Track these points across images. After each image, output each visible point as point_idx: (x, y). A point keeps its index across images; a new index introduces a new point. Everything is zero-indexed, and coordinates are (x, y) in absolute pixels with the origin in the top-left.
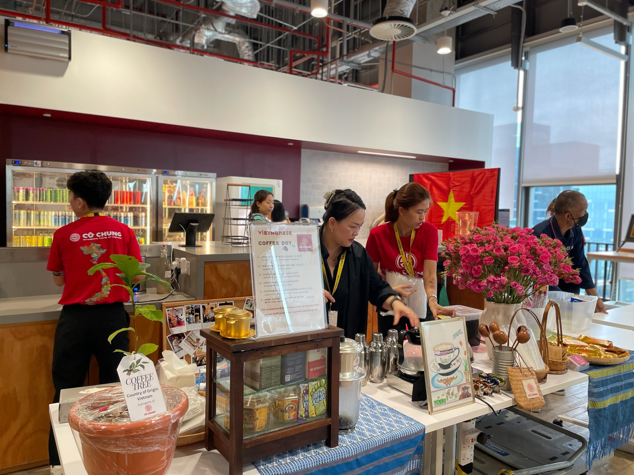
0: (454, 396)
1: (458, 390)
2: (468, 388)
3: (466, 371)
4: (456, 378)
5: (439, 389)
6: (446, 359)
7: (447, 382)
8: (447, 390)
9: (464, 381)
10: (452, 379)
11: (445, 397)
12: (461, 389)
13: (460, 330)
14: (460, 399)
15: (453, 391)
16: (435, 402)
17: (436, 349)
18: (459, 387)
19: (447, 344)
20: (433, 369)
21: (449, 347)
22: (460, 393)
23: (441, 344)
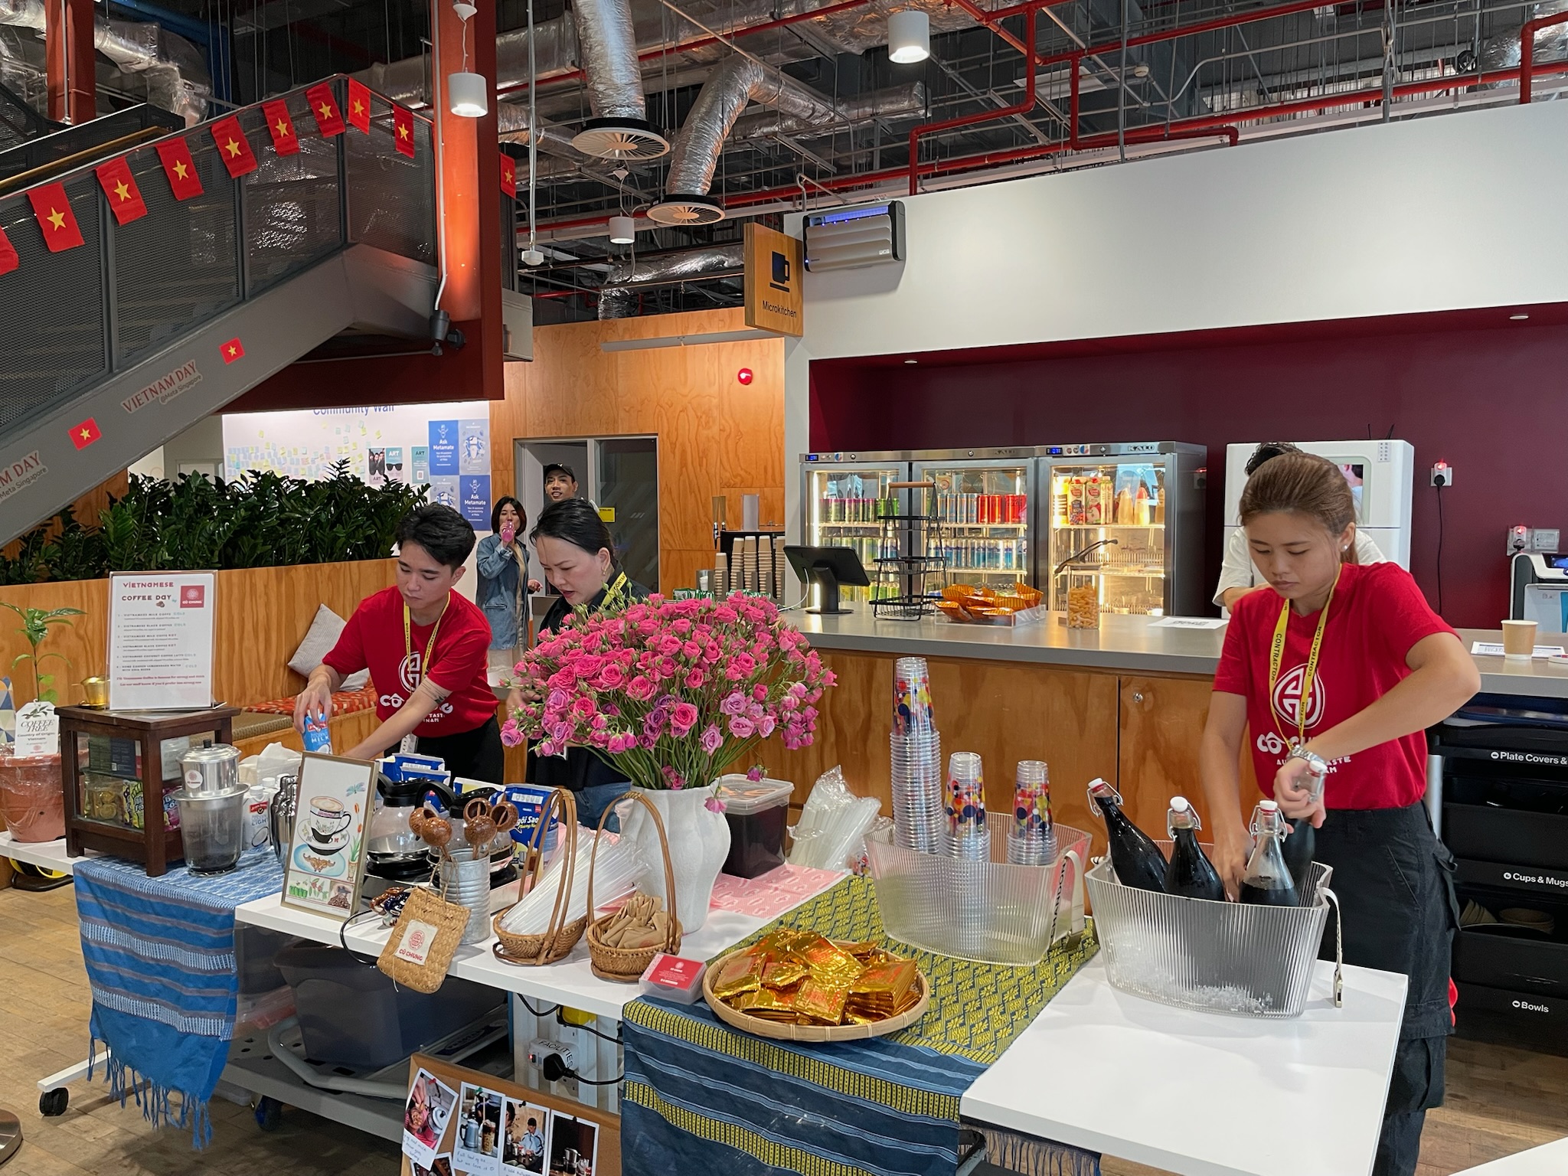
0: (321, 894)
1: (331, 888)
2: (348, 892)
3: (353, 860)
4: (333, 865)
5: (303, 870)
6: (327, 825)
7: (318, 865)
8: (314, 878)
9: (344, 877)
10: (327, 863)
11: (307, 888)
12: (336, 887)
13: (361, 785)
14: (330, 904)
15: (323, 884)
16: (291, 887)
17: (314, 801)
18: (333, 882)
19: (335, 801)
20: (302, 834)
21: (336, 808)
22: (333, 895)
23: (325, 798)
